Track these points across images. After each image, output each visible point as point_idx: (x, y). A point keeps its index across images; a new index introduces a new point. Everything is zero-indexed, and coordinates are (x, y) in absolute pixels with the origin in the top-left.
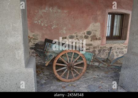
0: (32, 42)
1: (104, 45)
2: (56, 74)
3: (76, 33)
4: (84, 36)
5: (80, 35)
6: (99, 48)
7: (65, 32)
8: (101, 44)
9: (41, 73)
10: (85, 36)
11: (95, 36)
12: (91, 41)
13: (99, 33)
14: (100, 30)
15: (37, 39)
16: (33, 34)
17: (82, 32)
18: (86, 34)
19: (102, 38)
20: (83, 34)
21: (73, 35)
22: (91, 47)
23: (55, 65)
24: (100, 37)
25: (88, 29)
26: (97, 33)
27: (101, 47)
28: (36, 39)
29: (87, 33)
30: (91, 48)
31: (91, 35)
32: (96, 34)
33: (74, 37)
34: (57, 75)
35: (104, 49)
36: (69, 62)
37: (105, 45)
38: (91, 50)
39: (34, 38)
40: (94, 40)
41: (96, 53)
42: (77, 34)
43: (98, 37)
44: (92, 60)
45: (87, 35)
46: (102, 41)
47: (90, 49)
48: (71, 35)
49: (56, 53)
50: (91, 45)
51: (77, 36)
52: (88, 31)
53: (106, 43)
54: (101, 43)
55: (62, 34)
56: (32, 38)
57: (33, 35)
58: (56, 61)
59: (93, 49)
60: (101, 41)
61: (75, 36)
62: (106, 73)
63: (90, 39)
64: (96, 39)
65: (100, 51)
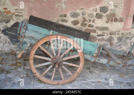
0: (14, 20)
1: (128, 30)
2: (34, 71)
3: (82, 9)
4: (95, 14)
5: (89, 12)
6: (119, 34)
7: (64, 6)
8: (124, 29)
9: (20, 66)
10: (97, 14)
11: (114, 15)
12: (107, 22)
13: (122, 10)
14: (123, 5)
15: (22, 16)
16: (16, 8)
17: (92, 8)
18: (98, 12)
19: (126, 18)
20: (93, 10)
21: (78, 11)
22: (106, 32)
23: (32, 57)
24: (122, 16)
25: (103, 2)
26: (118, 10)
27: (122, 34)
28: (20, 16)
29: (100, 10)
30: (106, 34)
31: (106, 14)
32: (116, 12)
33: (79, 15)
34: (35, 73)
35: (128, 36)
36: (55, 54)
37: (130, 31)
38: (106, 37)
39: (16, 14)
40: (112, 21)
41: (113, 42)
42: (84, 10)
43: (118, 16)
44: (95, 55)
45: (101, 13)
46: (125, 24)
47: (103, 36)
48: (74, 11)
49: (36, 38)
50: (106, 29)
51: (83, 14)
52: (103, 6)
53: (132, 28)
54: (124, 26)
55: (59, 9)
56: (13, 14)
57: (16, 10)
58: (34, 52)
59: (109, 36)
60: (123, 23)
61: (81, 14)
62: (120, 76)
63: (105, 19)
64: (116, 20)
65: (120, 39)
